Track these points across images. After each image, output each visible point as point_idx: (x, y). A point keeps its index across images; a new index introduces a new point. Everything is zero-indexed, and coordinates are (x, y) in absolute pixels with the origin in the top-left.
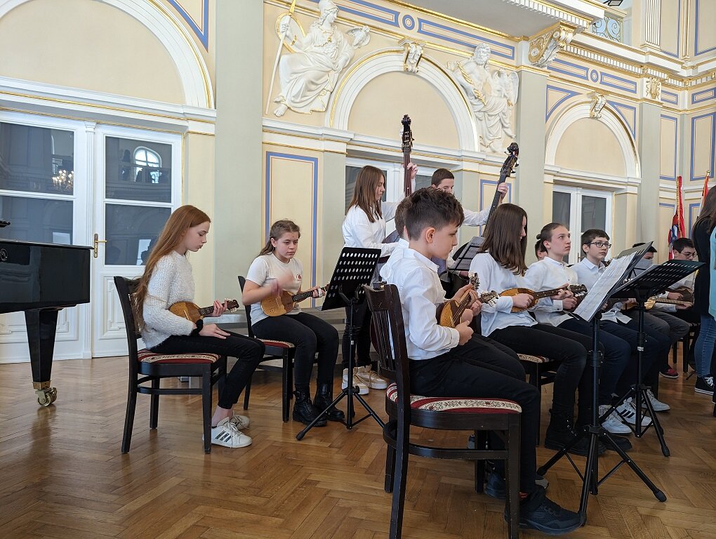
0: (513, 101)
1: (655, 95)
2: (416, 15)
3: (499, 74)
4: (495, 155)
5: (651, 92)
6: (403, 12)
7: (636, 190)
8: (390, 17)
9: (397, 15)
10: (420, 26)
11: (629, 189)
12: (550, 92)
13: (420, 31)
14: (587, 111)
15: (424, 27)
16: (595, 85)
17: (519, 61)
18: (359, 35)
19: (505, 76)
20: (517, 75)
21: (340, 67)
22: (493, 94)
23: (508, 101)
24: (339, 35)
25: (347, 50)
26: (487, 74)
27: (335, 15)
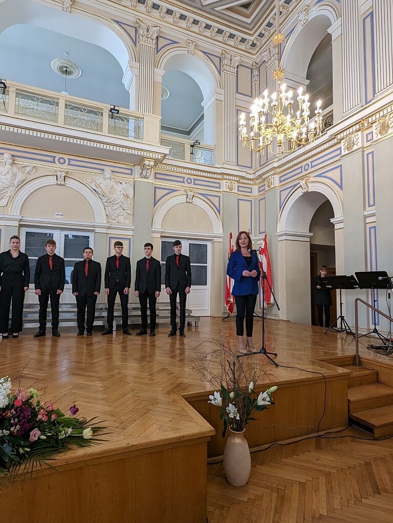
0: (131, 196)
1: (231, 189)
2: (66, 157)
3: (121, 183)
4: (119, 224)
5: (228, 188)
6: (58, 156)
7: (221, 240)
8: (50, 159)
9: (54, 157)
10: (69, 162)
11: (216, 240)
12: (157, 190)
13: (69, 164)
14: (183, 199)
15: (72, 162)
16: (189, 185)
17: (135, 176)
18: (28, 169)
19: (124, 184)
20: (132, 183)
21: (16, 184)
22: (117, 193)
23: (127, 196)
24: (15, 169)
25: (20, 177)
26: (112, 183)
27: (11, 161)
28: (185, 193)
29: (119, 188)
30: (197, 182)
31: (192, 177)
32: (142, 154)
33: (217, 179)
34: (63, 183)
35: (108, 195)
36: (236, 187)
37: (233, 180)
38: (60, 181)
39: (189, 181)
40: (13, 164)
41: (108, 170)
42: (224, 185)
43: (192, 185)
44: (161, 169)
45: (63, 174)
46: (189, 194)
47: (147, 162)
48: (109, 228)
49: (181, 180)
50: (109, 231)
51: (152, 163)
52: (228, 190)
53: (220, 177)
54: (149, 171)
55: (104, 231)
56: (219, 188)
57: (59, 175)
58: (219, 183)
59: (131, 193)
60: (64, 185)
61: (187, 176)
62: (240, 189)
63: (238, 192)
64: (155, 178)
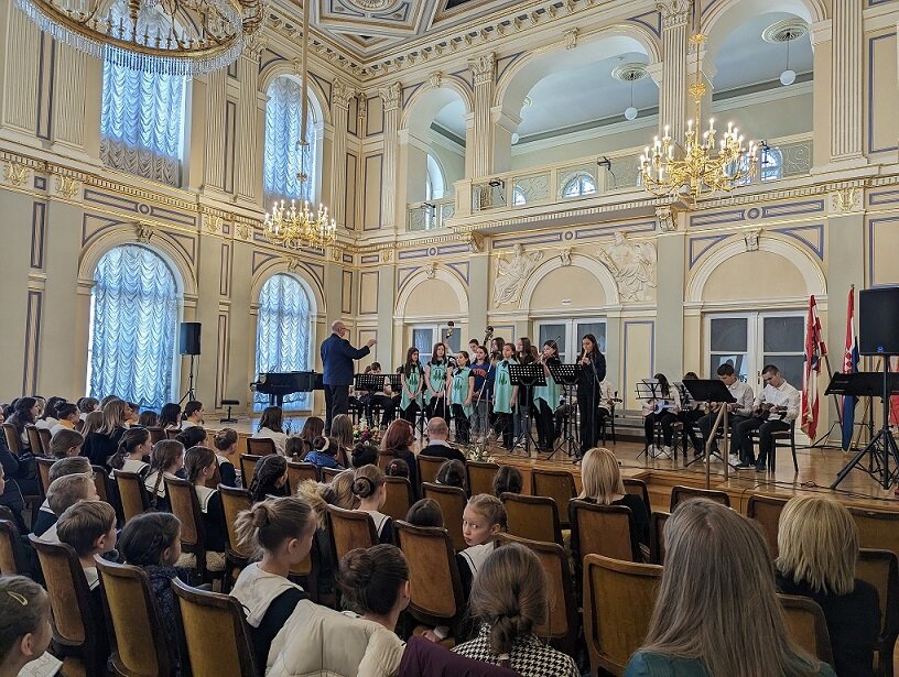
0: (654, 260)
2: (573, 230)
3: (638, 246)
6: (565, 231)
7: (825, 307)
8: (558, 237)
9: (561, 234)
10: (577, 235)
12: (695, 243)
13: (577, 238)
14: (741, 247)
15: (581, 234)
17: (658, 231)
18: (535, 256)
19: (642, 245)
20: (653, 242)
21: (525, 275)
22: (633, 261)
23: (647, 262)
24: (524, 259)
25: (529, 266)
26: (626, 248)
27: (520, 251)
31: (759, 206)
35: (620, 266)
36: (863, 199)
37: (850, 188)
39: (754, 214)
41: (617, 233)
44: (699, 209)
45: (568, 253)
48: (623, 310)
49: (738, 215)
50: (625, 314)
55: (618, 315)
57: (563, 254)
58: (822, 201)
59: (652, 257)
60: (569, 265)
61: (749, 207)
62: (876, 199)
63: (868, 208)
64: (692, 225)
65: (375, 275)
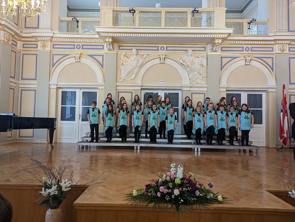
0: (205, 65)
1: (283, 51)
2: (165, 46)
3: (198, 57)
5: (280, 50)
6: (160, 46)
7: (274, 90)
8: (156, 48)
9: (158, 47)
10: (167, 49)
11: (270, 90)
12: (223, 59)
14: (243, 63)
15: (168, 48)
16: (247, 52)
17: (207, 52)
18: (145, 56)
19: (200, 57)
20: (206, 56)
21: (139, 66)
22: (196, 64)
23: (203, 66)
24: (138, 57)
25: (141, 61)
26: (193, 58)
27: (136, 53)
28: (244, 59)
29: (197, 61)
30: (254, 49)
31: (249, 46)
32: (213, 36)
33: (270, 44)
34: (163, 62)
35: (190, 66)
36: (288, 49)
37: (285, 44)
38: (162, 61)
39: (247, 49)
40: (137, 54)
41: (190, 50)
42: (277, 49)
43: (249, 52)
44: (226, 44)
45: (164, 57)
46: (248, 59)
47: (216, 41)
48: (191, 87)
49: (241, 49)
50: (192, 89)
51: (220, 41)
52: (280, 52)
53: (273, 42)
54: (218, 47)
55: (188, 89)
56: (273, 51)
57: (161, 57)
58: (273, 48)
59: (205, 63)
60: (164, 63)
61: (245, 46)
62: (291, 49)
63: (289, 52)
64: (222, 51)
65: (35, 56)
